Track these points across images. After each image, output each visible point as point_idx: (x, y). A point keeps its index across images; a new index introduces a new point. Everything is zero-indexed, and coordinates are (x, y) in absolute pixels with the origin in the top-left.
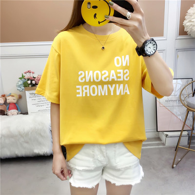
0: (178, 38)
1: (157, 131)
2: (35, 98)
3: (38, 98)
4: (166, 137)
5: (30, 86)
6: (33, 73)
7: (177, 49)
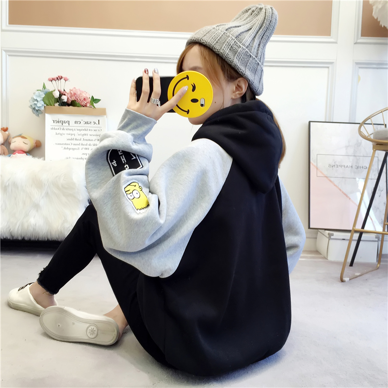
0: (359, 41)
1: (309, 228)
2: (61, 132)
3: (69, 132)
4: (330, 238)
5: (57, 104)
6: (66, 80)
7: (357, 63)
